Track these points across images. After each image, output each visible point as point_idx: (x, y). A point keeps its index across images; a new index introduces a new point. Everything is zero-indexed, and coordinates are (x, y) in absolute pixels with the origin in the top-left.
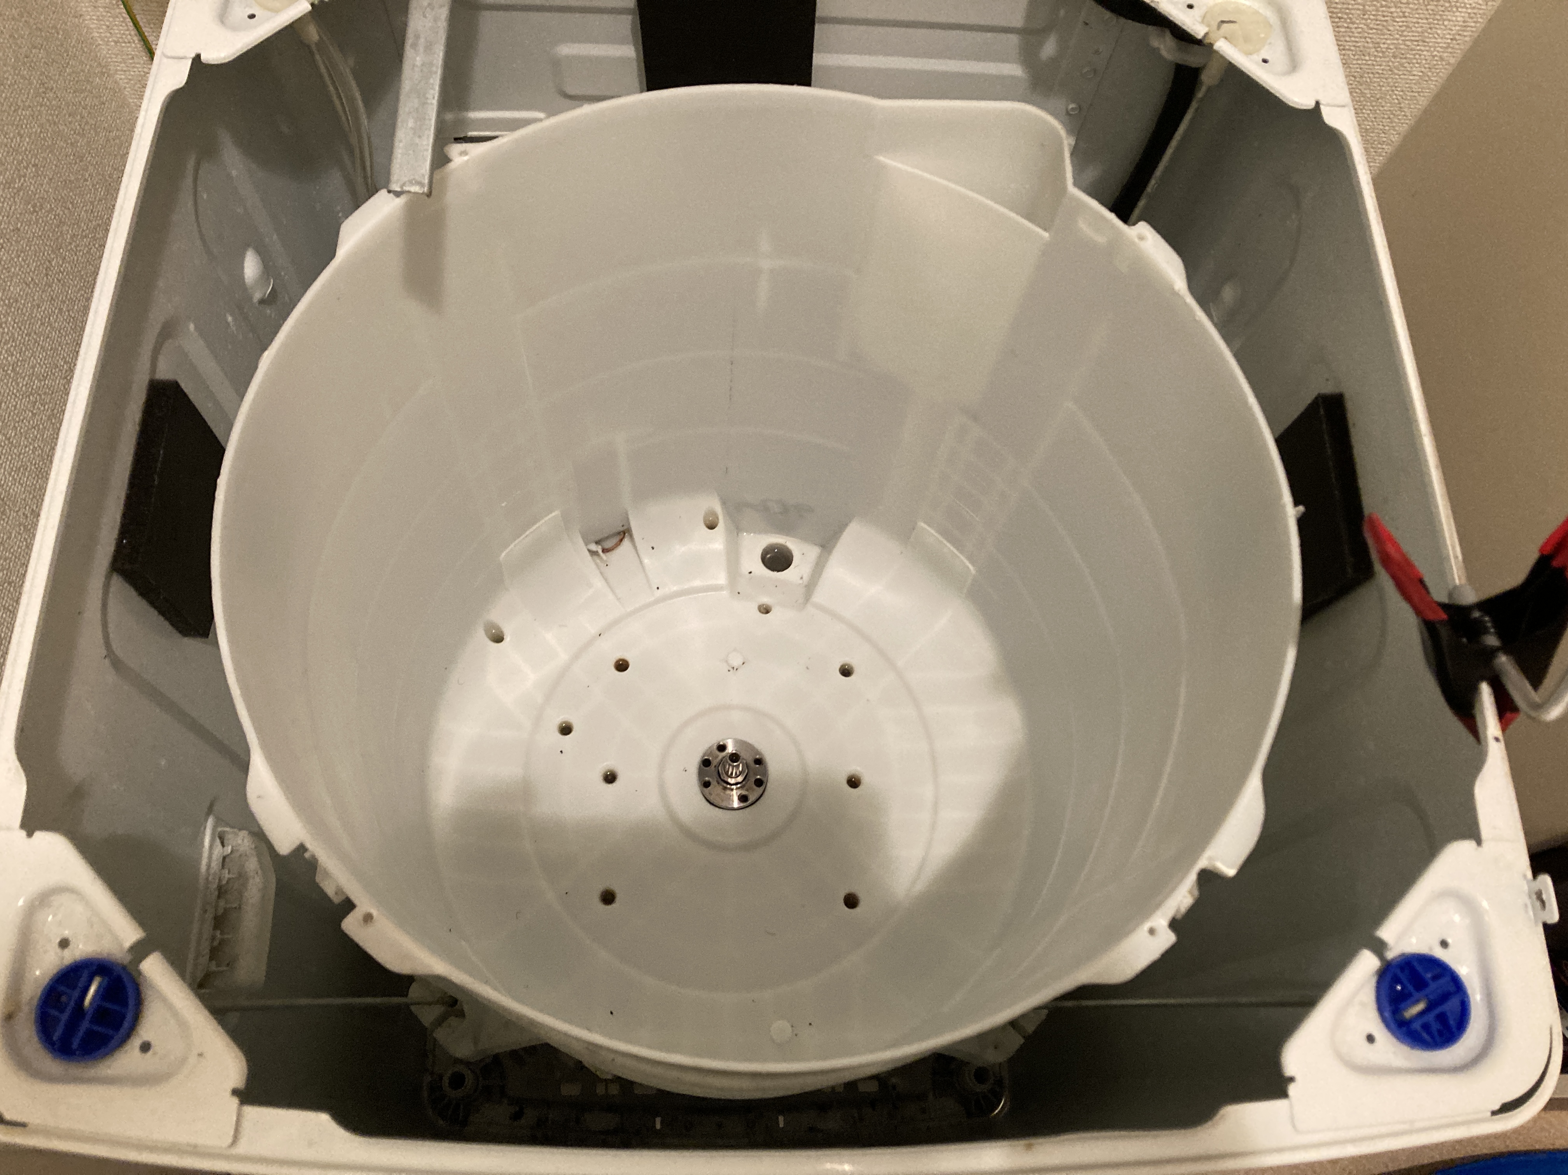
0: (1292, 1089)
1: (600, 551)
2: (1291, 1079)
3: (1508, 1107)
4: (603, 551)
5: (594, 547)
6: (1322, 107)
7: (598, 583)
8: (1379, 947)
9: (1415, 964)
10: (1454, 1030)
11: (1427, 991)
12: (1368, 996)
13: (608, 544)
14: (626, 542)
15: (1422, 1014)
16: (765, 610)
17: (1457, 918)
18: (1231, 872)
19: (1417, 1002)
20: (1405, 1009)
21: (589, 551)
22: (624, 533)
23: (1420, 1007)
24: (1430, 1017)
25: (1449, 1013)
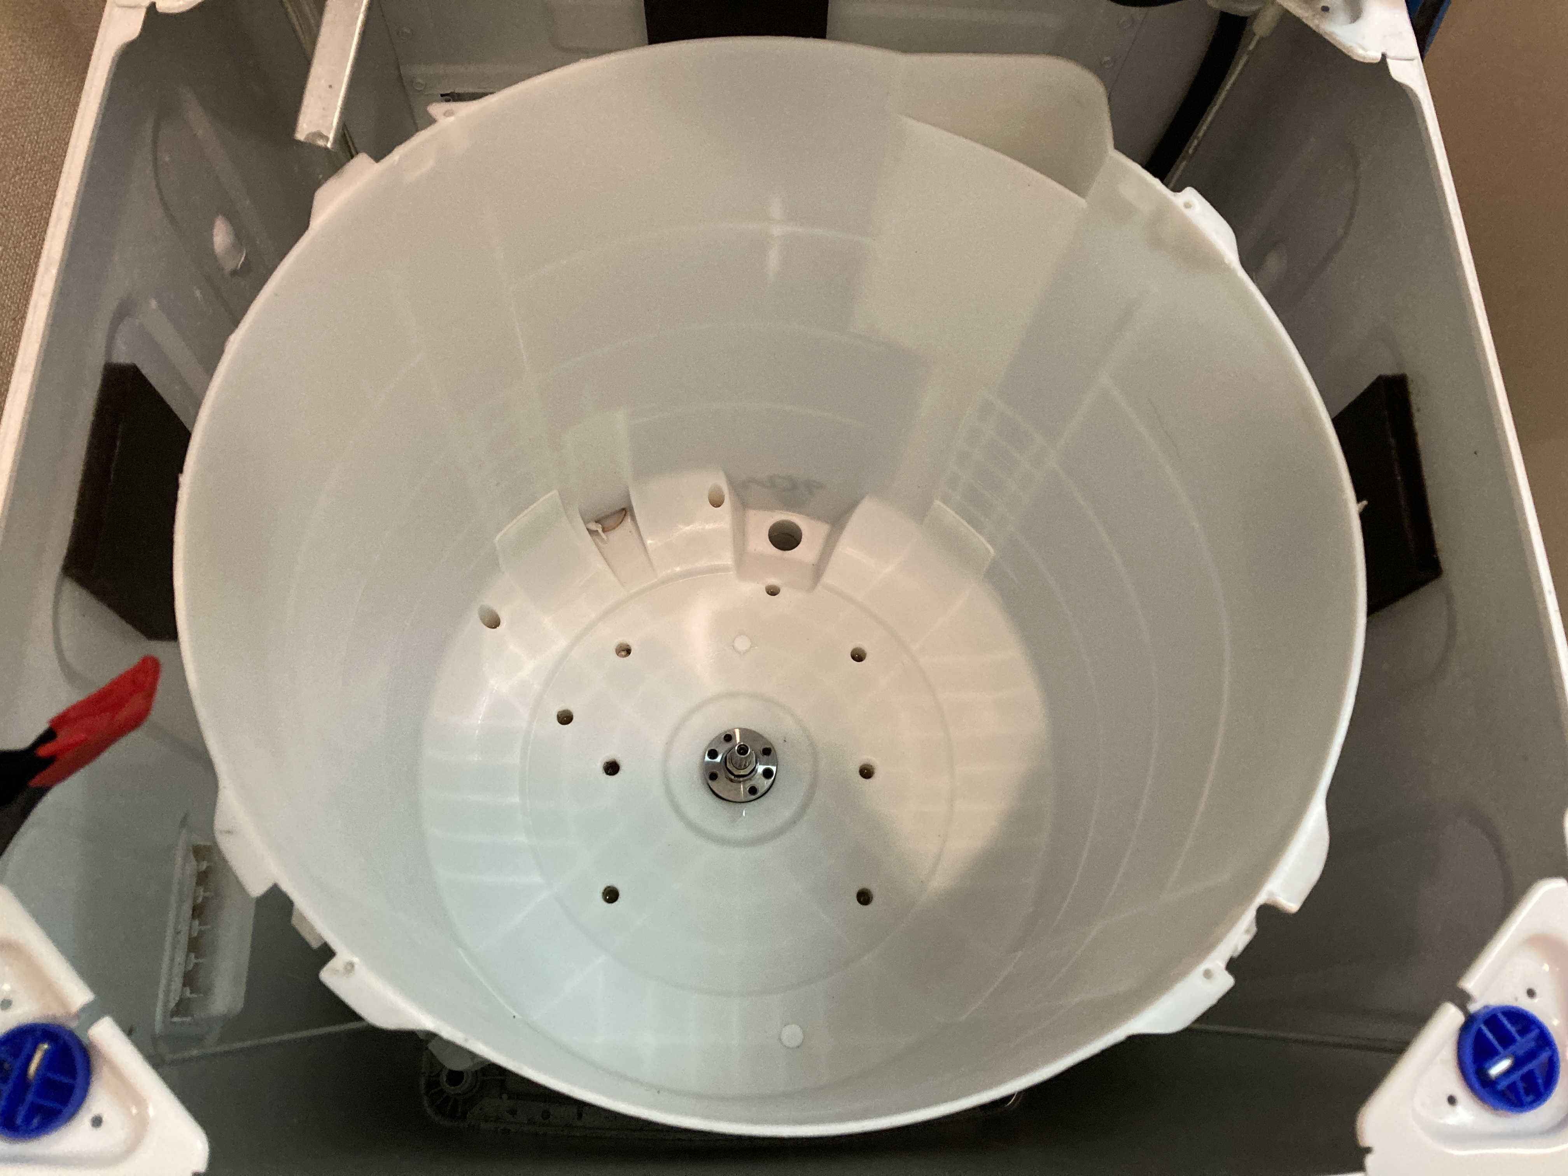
0: (1370, 1161)
1: (600, 530)
2: (1368, 1150)
4: (604, 530)
5: (594, 526)
6: (1389, 61)
7: (599, 564)
8: (1462, 999)
9: (1501, 1018)
10: (1542, 1088)
11: (1512, 1048)
12: (1449, 1053)
13: (609, 523)
14: (628, 520)
15: (1507, 1073)
16: (773, 592)
17: (1546, 966)
18: (1292, 905)
19: (1502, 1058)
20: (1490, 1067)
21: (588, 529)
22: (625, 512)
23: (1506, 1065)
24: (1516, 1076)
25: (1538, 1074)
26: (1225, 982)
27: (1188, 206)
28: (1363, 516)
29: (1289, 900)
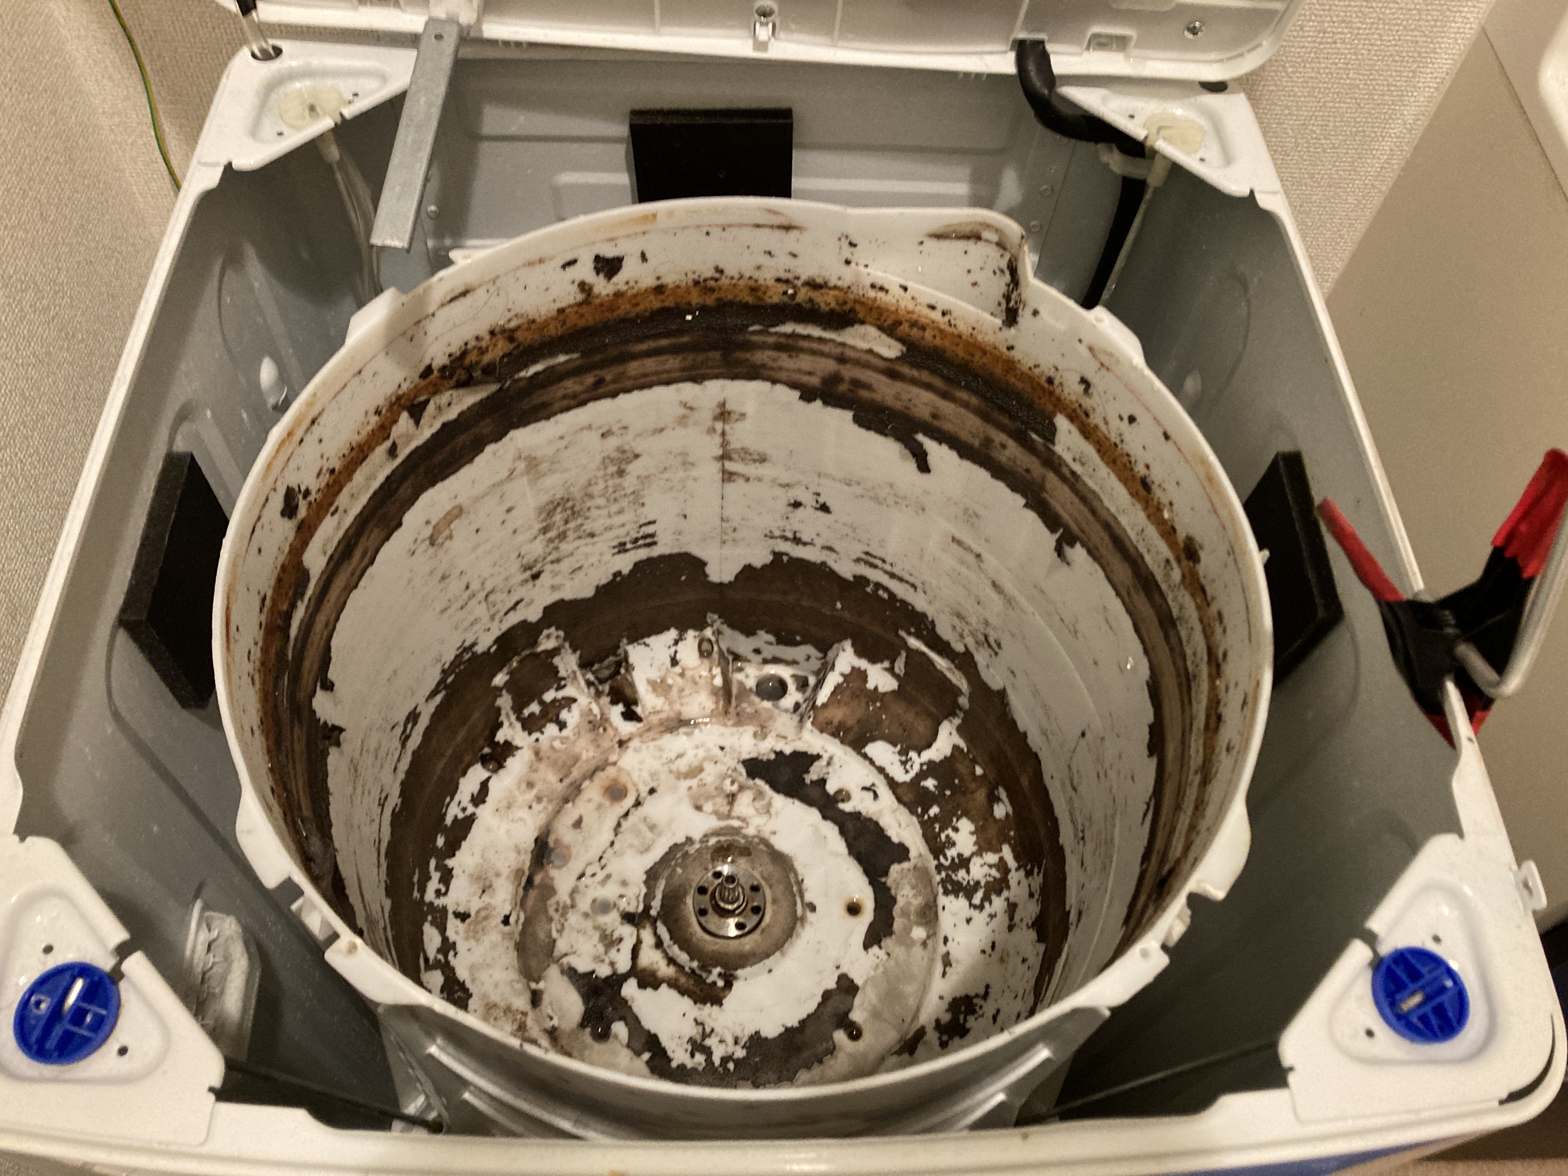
0: (1292, 1078)
2: (1291, 1069)
3: (1516, 1096)
4: (600, 680)
5: (590, 677)
6: (1256, 193)
8: (1371, 939)
9: (1409, 957)
10: (1455, 1024)
11: (1422, 982)
12: (1364, 987)
14: (624, 670)
15: (1420, 1006)
16: (761, 737)
17: (1445, 910)
18: (1219, 894)
19: (1413, 993)
20: (1403, 1000)
21: (585, 680)
22: (620, 663)
23: (1417, 999)
24: (1428, 1009)
25: (1447, 1005)
26: (1162, 961)
27: (1099, 320)
28: (1268, 567)
29: (1217, 888)
